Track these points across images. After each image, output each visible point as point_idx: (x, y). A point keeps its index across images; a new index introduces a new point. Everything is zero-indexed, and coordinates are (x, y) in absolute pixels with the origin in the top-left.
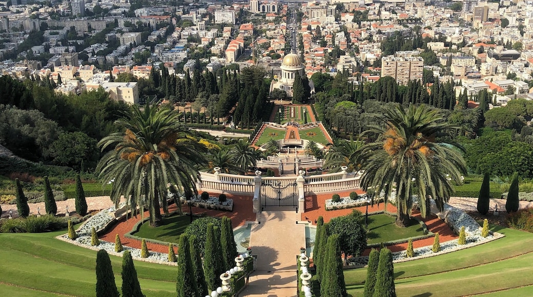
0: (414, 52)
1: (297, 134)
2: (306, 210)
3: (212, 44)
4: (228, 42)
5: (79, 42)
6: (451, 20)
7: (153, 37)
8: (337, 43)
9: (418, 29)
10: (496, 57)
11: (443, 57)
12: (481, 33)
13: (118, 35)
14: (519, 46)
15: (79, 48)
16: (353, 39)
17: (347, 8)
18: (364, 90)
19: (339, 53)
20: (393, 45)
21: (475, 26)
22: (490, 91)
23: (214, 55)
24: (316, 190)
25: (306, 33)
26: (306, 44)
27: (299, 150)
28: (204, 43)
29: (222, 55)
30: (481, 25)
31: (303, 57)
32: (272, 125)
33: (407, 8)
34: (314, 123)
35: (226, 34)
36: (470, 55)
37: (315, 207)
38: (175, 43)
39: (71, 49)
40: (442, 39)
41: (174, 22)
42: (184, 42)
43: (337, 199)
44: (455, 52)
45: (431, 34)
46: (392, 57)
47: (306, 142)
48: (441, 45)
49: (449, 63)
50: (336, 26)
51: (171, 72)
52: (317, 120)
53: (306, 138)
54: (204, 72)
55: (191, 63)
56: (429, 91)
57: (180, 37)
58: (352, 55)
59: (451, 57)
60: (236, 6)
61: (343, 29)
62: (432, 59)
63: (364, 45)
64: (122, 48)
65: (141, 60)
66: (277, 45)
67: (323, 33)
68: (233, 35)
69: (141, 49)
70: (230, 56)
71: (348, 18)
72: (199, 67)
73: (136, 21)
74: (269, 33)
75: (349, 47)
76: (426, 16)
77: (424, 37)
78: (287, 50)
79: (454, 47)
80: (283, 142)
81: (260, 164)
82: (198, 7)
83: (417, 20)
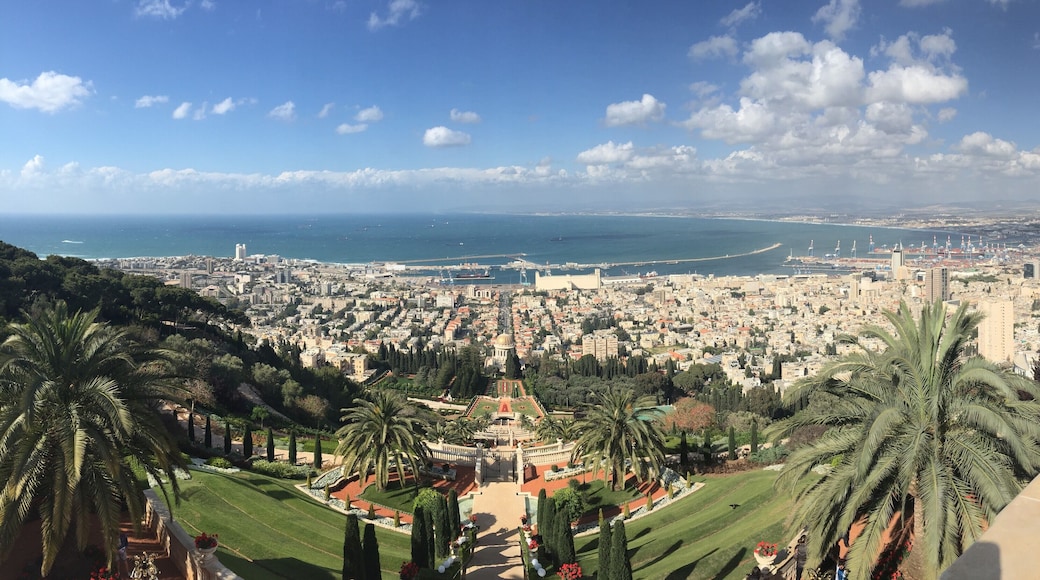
0: (609, 331)
1: (509, 408)
2: (526, 481)
3: (433, 324)
4: (447, 324)
5: (324, 317)
6: (636, 302)
7: (383, 317)
8: (543, 325)
9: (610, 311)
10: (675, 330)
11: (633, 334)
12: (662, 312)
13: (355, 314)
14: (691, 321)
15: (323, 321)
16: (556, 322)
17: (550, 295)
18: (569, 367)
19: (544, 333)
20: (590, 327)
21: (656, 306)
22: (674, 359)
23: (435, 334)
24: (535, 462)
25: (516, 316)
26: (516, 326)
27: (511, 422)
28: (427, 323)
29: (442, 334)
30: (660, 306)
31: (513, 337)
32: (487, 398)
33: (600, 293)
34: (525, 397)
35: (446, 315)
36: (655, 331)
37: (535, 476)
38: (401, 322)
39: (317, 321)
40: (630, 319)
41: (402, 304)
42: (408, 322)
43: (556, 469)
44: (642, 328)
45: (621, 314)
46: (591, 335)
47: (518, 415)
48: (630, 324)
49: (639, 339)
50: (542, 310)
51: (397, 347)
52: (528, 394)
53: (518, 411)
54: (425, 349)
55: (414, 340)
56: (625, 363)
57: (405, 318)
58: (557, 335)
59: (639, 334)
60: (455, 292)
61: (548, 312)
62: (623, 336)
63: (567, 326)
64: (356, 325)
65: (372, 336)
66: (492, 326)
67: (531, 316)
68: (452, 316)
69: (372, 327)
70: (449, 335)
71: (551, 304)
72: (420, 345)
73: (371, 302)
74: (483, 316)
75: (554, 328)
76: (616, 300)
77: (616, 318)
78: (500, 331)
79: (641, 325)
80: (495, 415)
81: (478, 435)
82: (423, 293)
83: (610, 304)
